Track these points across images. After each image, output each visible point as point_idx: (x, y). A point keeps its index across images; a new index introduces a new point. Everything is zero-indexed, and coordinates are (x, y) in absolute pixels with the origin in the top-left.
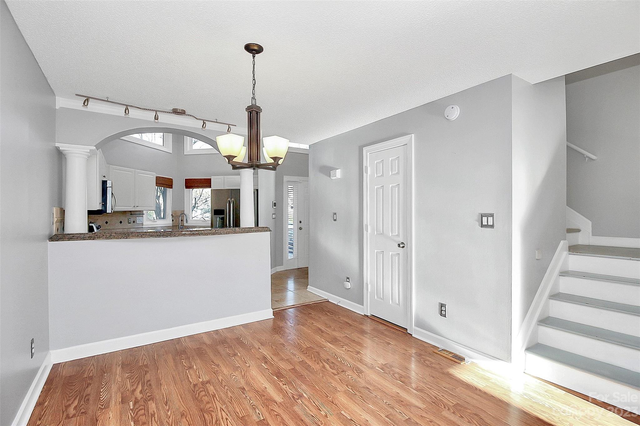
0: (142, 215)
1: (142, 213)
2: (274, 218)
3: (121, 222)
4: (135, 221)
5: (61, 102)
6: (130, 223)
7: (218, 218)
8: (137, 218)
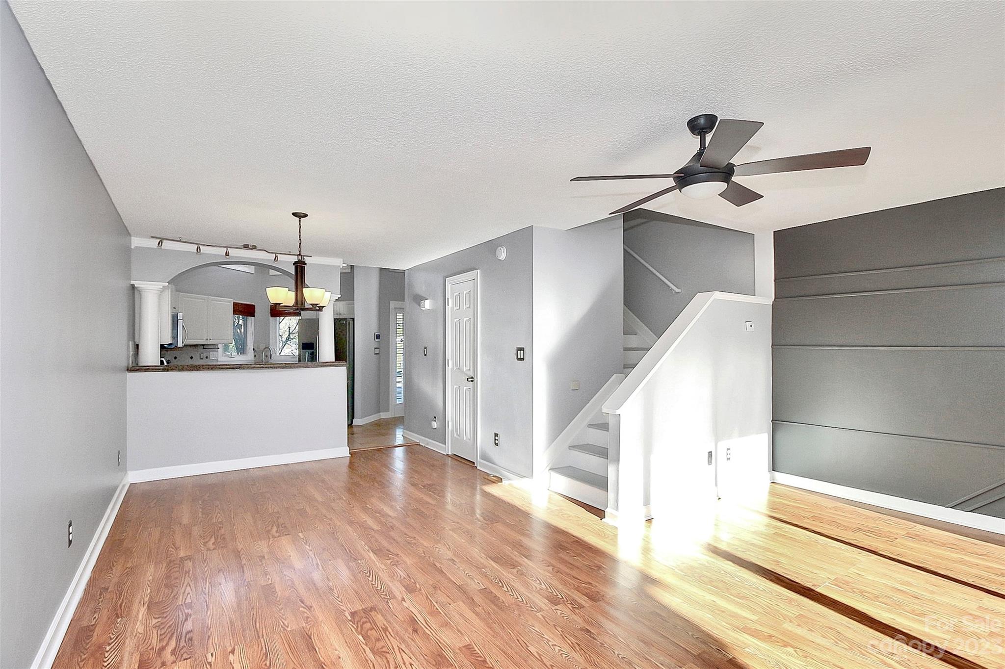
0: (216, 350)
1: (217, 347)
2: (376, 354)
3: (192, 358)
4: (208, 357)
5: (136, 242)
6: (203, 359)
7: (307, 353)
8: (211, 353)
